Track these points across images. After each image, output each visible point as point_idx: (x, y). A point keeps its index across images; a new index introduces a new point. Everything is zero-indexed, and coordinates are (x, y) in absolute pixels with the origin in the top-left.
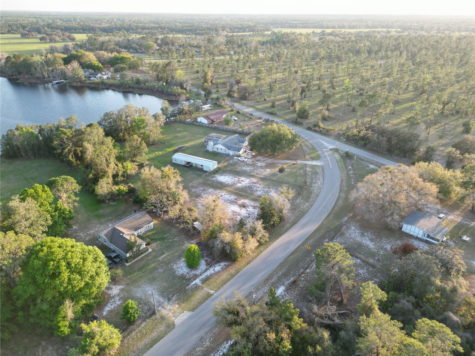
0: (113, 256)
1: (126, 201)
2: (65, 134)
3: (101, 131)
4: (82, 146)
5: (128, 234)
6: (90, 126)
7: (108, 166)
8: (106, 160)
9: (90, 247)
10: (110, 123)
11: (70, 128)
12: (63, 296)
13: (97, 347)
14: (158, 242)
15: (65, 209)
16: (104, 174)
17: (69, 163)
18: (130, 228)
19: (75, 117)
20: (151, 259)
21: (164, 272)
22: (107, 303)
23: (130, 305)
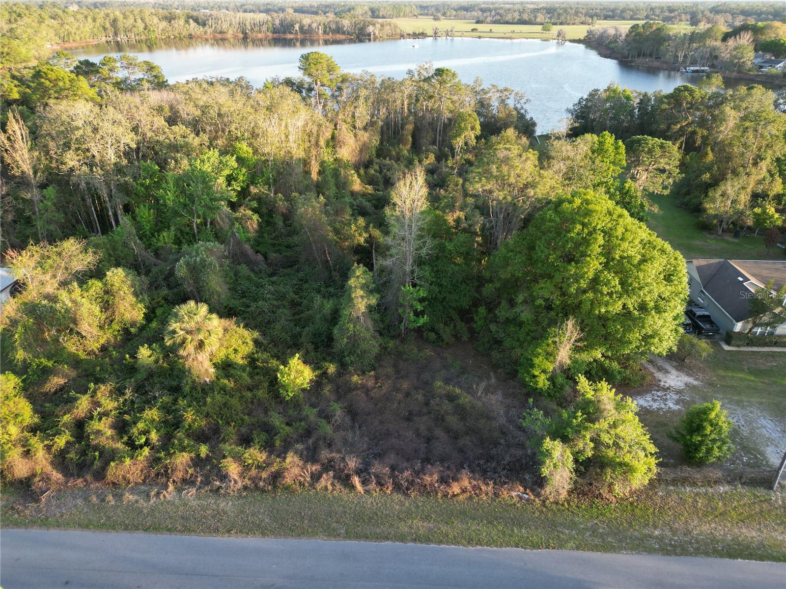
4: (710, 128)
5: (757, 286)
22: (646, 392)
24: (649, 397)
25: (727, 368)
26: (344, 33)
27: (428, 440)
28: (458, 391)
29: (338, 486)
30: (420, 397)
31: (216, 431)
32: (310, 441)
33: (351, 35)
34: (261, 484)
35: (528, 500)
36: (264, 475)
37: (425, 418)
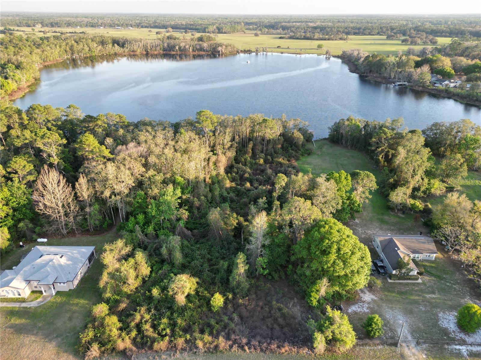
0: (379, 265)
1: (416, 219)
2: (385, 134)
3: (422, 140)
4: (396, 150)
5: (403, 252)
6: (413, 132)
7: (413, 177)
8: (414, 170)
9: (362, 245)
10: (436, 134)
11: (393, 129)
12: (324, 273)
13: (332, 334)
14: (433, 278)
15: (356, 202)
16: (406, 183)
17: (377, 162)
18: (408, 248)
19: (402, 120)
20: (417, 291)
21: (425, 312)
22: (357, 303)
23: (375, 320)
24: (357, 306)
25: (389, 291)
26: (204, 51)
27: (272, 329)
28: (282, 306)
29: (240, 350)
30: (267, 309)
31: (190, 327)
32: (227, 331)
33: (209, 52)
34: (211, 350)
35: (309, 354)
36: (212, 346)
37: (270, 319)
